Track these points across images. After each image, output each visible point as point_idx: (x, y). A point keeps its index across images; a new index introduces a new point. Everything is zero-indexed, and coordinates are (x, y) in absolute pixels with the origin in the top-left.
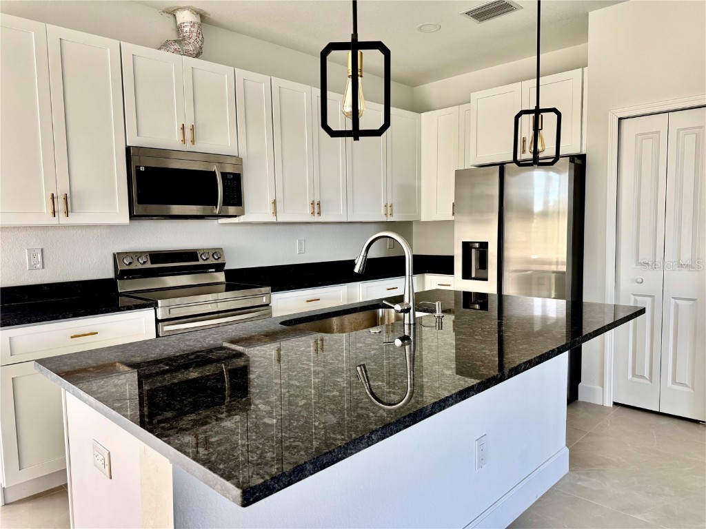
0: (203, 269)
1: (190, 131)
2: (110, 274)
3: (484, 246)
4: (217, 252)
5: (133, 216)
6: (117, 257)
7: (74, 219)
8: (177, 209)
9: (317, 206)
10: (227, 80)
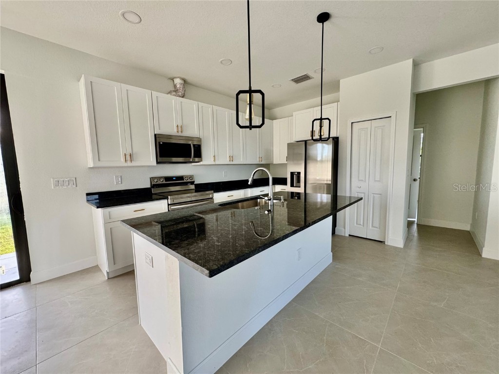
0: (186, 184)
1: (181, 128)
2: (149, 186)
3: (299, 173)
4: (191, 177)
5: (158, 163)
6: (152, 179)
7: (134, 164)
8: (174, 159)
9: (231, 158)
10: (195, 107)
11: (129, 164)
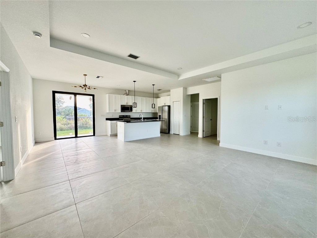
0: (128, 117)
1: (127, 103)
3: (161, 115)
4: (130, 116)
5: (121, 112)
6: (120, 116)
8: (126, 111)
9: (141, 111)
10: (131, 97)
11: (115, 112)
